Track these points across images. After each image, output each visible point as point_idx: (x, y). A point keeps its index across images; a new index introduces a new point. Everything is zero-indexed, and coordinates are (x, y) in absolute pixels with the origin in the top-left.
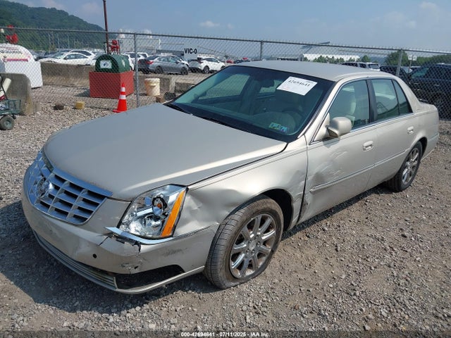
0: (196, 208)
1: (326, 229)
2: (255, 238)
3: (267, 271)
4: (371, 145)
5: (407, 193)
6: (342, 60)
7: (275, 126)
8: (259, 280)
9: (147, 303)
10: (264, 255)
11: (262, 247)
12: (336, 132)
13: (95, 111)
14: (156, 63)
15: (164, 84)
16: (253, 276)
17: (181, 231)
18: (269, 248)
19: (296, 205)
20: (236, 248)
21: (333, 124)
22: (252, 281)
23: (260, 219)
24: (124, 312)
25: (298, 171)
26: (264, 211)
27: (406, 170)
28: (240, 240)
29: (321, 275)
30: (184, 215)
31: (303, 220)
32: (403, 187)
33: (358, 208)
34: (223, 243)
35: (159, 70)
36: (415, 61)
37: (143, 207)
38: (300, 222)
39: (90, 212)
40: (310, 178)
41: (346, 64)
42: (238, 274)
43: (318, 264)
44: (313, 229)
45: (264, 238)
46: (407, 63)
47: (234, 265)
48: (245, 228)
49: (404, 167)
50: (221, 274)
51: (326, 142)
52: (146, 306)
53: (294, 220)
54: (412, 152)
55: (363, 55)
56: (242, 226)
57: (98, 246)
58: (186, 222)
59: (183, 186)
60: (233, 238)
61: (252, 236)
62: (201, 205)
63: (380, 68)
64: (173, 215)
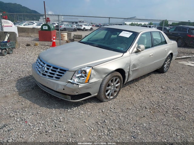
0: (95, 74)
1: (137, 85)
2: (113, 85)
3: (117, 97)
4: (152, 55)
5: (166, 74)
6: (141, 24)
7: (119, 48)
8: (115, 100)
9: (80, 106)
10: (116, 92)
11: (116, 89)
12: (140, 50)
13: (43, 46)
14: (63, 26)
15: (69, 35)
16: (113, 98)
17: (91, 81)
18: (118, 89)
19: (127, 75)
20: (107, 88)
21: (139, 47)
22: (113, 100)
23: (115, 79)
24: (72, 109)
25: (127, 63)
26: (116, 76)
27: (165, 65)
28: (109, 86)
29: (136, 98)
30: (92, 76)
31: (129, 80)
32: (165, 71)
33: (148, 79)
34: (103, 86)
35: (65, 30)
36: (171, 25)
37: (78, 74)
38: (128, 81)
39: (61, 76)
40: (131, 66)
41: (143, 26)
42: (108, 97)
43: (135, 95)
44: (132, 85)
45: (116, 86)
46: (168, 25)
47: (107, 94)
48: (110, 82)
49: (164, 64)
50: (103, 96)
51: (136, 53)
52: (79, 107)
53: (126, 80)
54: (167, 58)
55: (150, 22)
56: (109, 81)
57: (65, 86)
58: (92, 78)
59: (91, 67)
60: (106, 84)
61: (112, 84)
62: (97, 73)
63: (157, 28)
64: (88, 76)
